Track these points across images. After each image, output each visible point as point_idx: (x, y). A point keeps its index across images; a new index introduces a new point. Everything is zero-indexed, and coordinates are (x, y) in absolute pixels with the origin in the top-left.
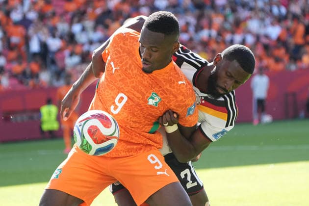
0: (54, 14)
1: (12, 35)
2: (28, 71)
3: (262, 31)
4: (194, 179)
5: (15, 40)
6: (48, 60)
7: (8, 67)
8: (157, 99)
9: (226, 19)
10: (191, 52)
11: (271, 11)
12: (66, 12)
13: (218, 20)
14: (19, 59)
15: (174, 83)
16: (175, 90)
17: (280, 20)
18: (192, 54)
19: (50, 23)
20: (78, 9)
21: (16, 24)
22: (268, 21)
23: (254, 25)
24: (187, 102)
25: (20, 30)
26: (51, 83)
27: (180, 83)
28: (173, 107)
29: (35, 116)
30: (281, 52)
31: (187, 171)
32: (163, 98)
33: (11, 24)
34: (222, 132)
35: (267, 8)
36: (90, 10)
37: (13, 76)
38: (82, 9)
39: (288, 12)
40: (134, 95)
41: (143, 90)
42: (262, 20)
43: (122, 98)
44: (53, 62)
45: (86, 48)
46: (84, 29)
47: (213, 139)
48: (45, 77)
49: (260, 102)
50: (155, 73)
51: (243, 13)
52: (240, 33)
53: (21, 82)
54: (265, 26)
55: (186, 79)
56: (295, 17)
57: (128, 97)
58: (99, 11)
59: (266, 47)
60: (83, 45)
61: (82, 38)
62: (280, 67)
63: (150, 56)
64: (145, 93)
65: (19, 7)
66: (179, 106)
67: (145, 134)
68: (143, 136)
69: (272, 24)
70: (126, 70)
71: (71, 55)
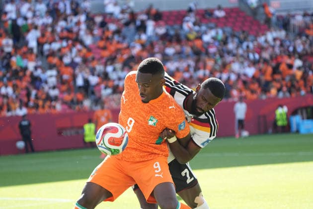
0: (93, 59)
1: (63, 73)
2: (75, 100)
3: (242, 71)
4: (191, 175)
5: (66, 77)
6: (90, 92)
7: (60, 96)
8: (155, 121)
9: (216, 62)
10: (181, 85)
11: (248, 56)
12: (102, 58)
13: (210, 63)
14: (69, 91)
15: (166, 108)
16: (167, 113)
17: (254, 63)
18: (182, 86)
19: (91, 65)
20: (111, 55)
21: (67, 66)
22: (246, 64)
23: (236, 67)
24: (176, 121)
25: (70, 70)
26: (91, 107)
27: (170, 107)
28: (167, 125)
29: (80, 131)
30: (255, 86)
31: (186, 170)
32: (159, 119)
33: (63, 65)
34: (208, 141)
35: (245, 55)
36: (119, 56)
37: (64, 103)
38: (114, 55)
39: (260, 57)
40: (139, 119)
41: (144, 115)
42: (242, 63)
43: (131, 121)
44: (93, 93)
45: (116, 83)
46: (114, 70)
47: (202, 146)
48: (87, 103)
49: (241, 122)
50: (151, 102)
51: (229, 58)
52: (226, 73)
53: (70, 107)
54: (244, 68)
55: (176, 105)
56: (266, 61)
57: (135, 120)
58: (125, 56)
59: (245, 83)
60: (114, 81)
61: (113, 76)
62: (255, 96)
63: (145, 91)
64: (145, 116)
65: (69, 54)
66: (171, 124)
67: (152, 145)
68: (151, 146)
69: (249, 66)
70: (132, 101)
71: (106, 88)
